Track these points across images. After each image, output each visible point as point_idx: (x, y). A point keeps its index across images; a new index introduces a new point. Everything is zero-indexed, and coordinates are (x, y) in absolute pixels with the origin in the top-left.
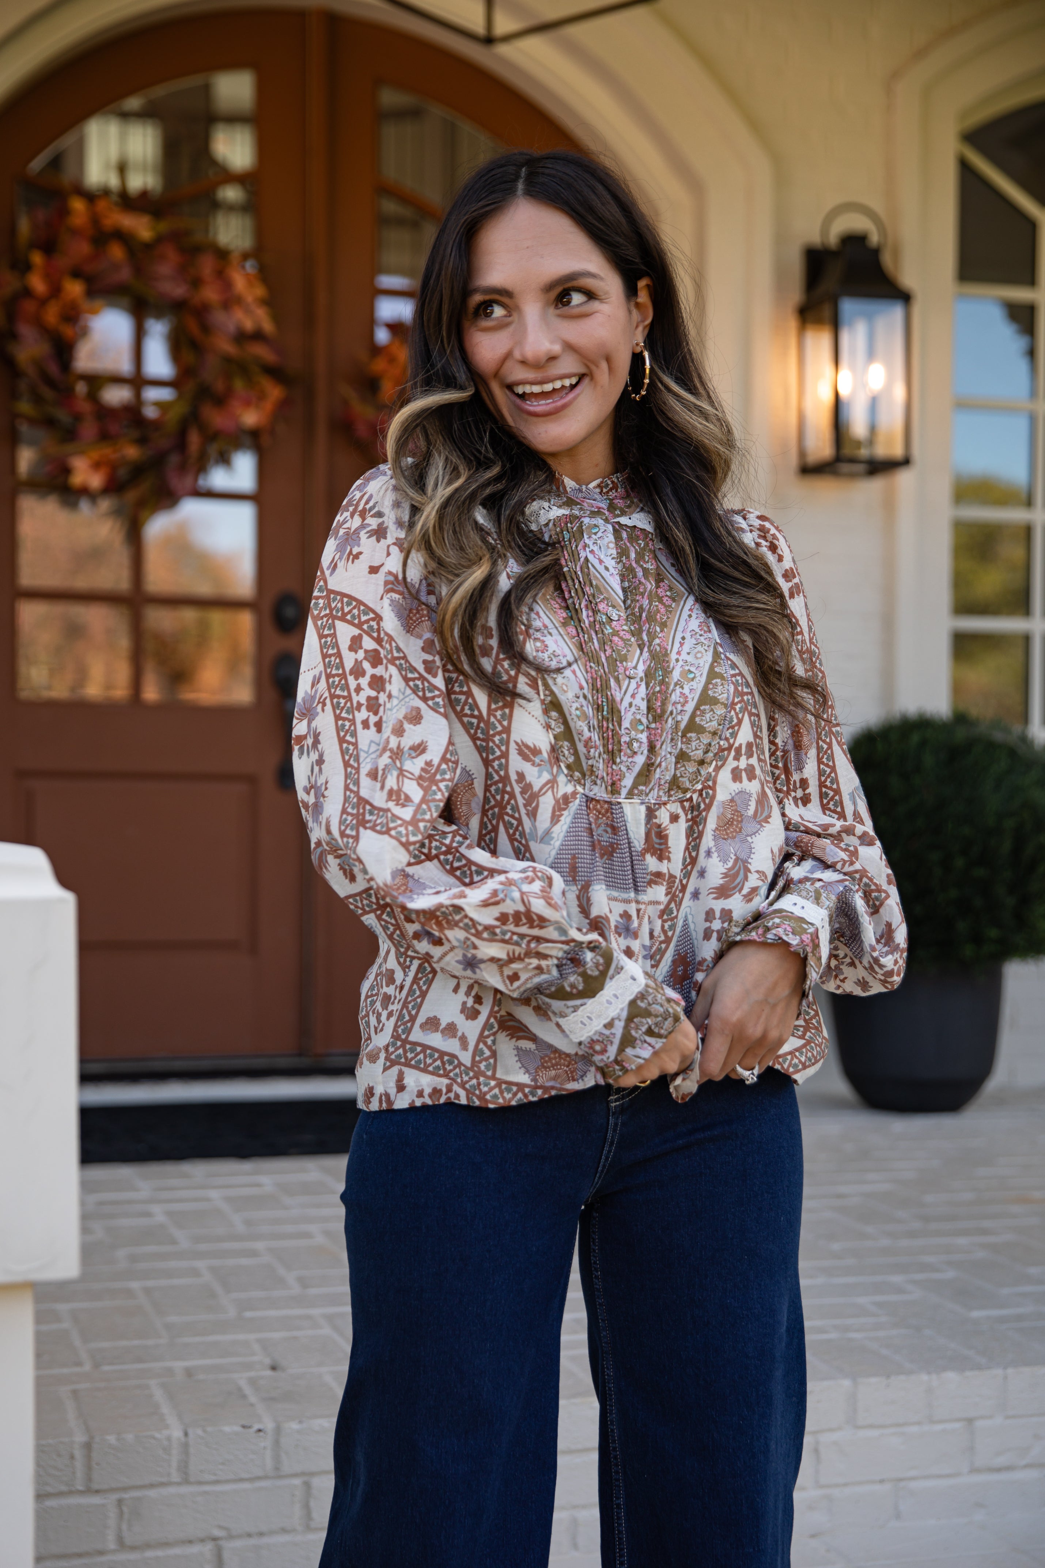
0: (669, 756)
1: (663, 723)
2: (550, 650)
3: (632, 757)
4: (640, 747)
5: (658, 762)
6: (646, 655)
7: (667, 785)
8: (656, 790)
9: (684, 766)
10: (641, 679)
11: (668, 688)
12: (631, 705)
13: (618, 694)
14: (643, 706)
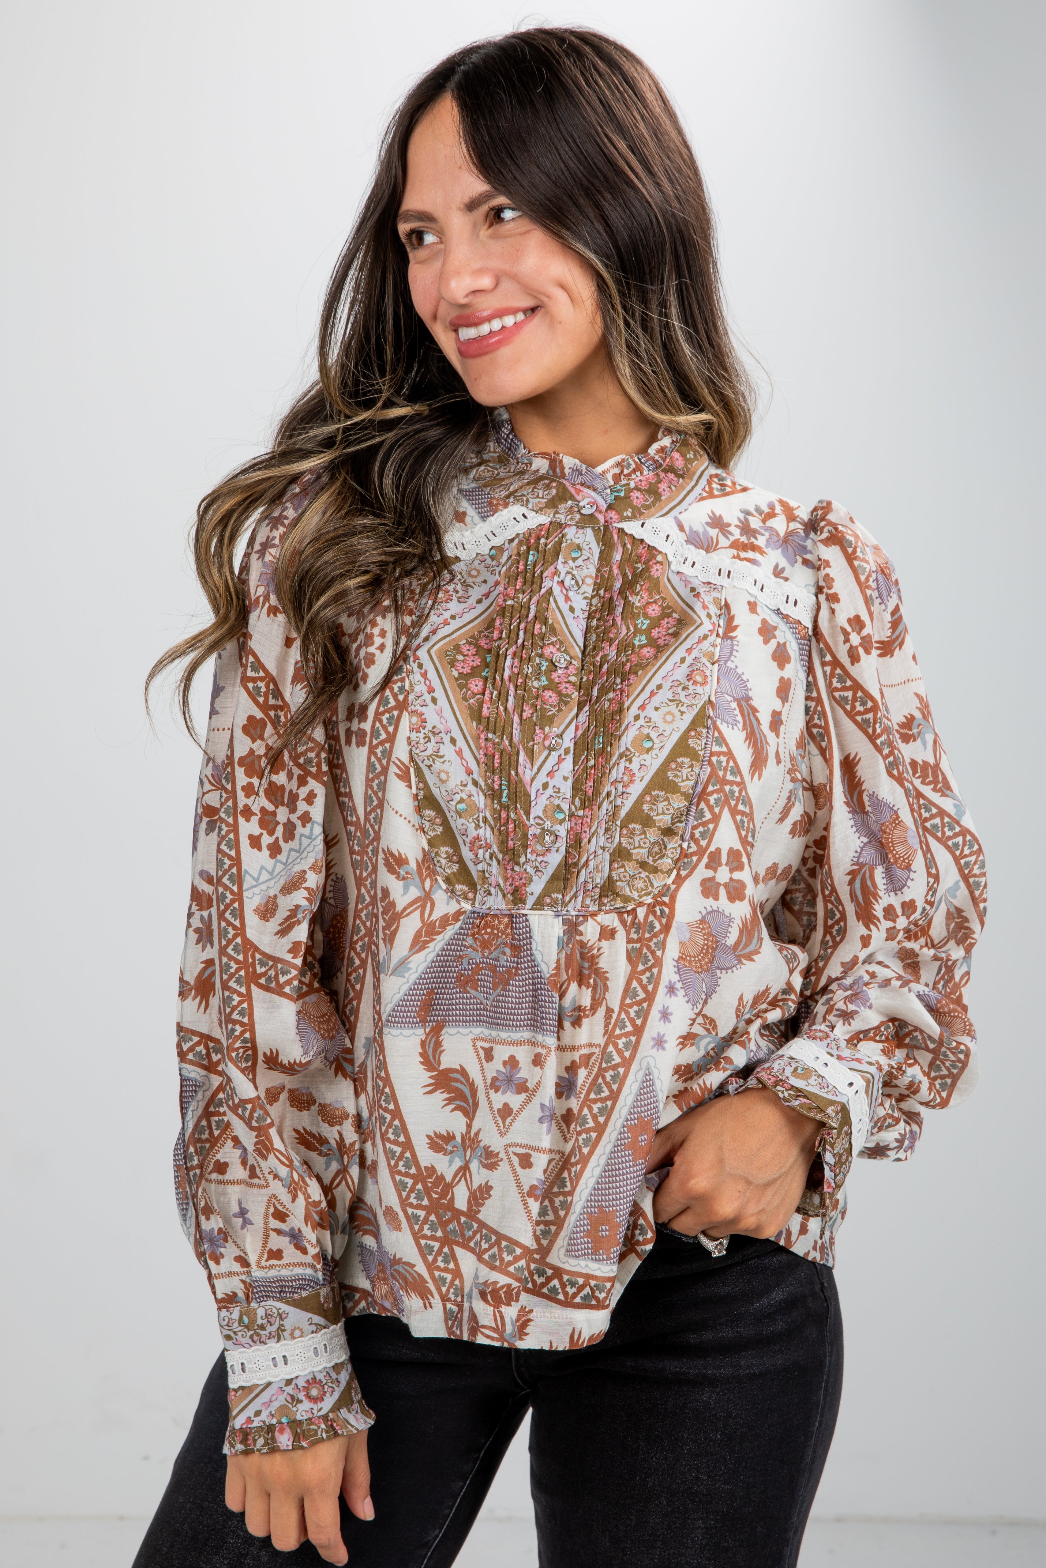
0: (600, 851)
1: (595, 808)
2: (429, 727)
3: (544, 855)
4: (554, 842)
5: (585, 859)
6: (583, 717)
7: (598, 890)
8: (580, 899)
9: (623, 866)
10: (567, 751)
11: (607, 761)
12: (545, 786)
13: (528, 772)
14: (567, 789)
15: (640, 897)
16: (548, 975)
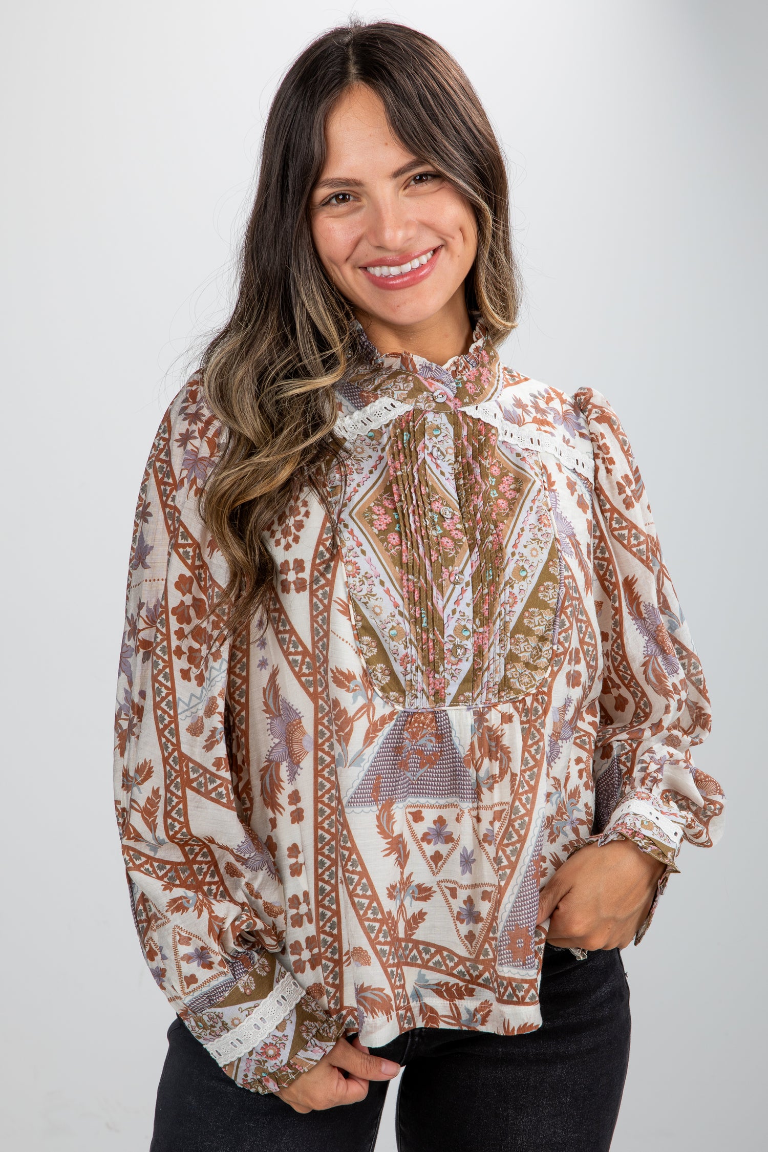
0: (497, 657)
1: (491, 625)
2: (362, 573)
3: (457, 664)
4: (464, 654)
5: (486, 665)
6: (475, 556)
7: (497, 687)
8: (484, 694)
9: (514, 667)
10: (467, 584)
11: (497, 589)
12: (454, 612)
13: (440, 602)
14: (469, 612)
15: (527, 689)
16: (463, 756)
